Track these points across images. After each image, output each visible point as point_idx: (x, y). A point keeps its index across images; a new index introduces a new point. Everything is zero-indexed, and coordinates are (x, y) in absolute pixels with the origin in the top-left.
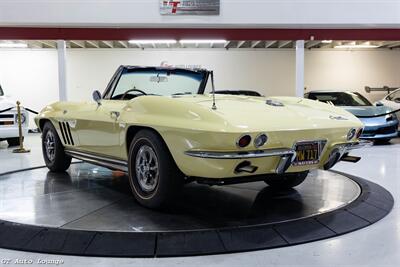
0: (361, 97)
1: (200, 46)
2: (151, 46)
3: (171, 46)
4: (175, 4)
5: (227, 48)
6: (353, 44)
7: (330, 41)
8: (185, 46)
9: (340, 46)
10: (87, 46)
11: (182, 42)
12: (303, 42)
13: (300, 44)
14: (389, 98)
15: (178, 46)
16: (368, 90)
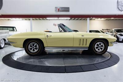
1: (63, 20)
2: (51, 19)
3: (56, 19)
4: (59, 9)
5: (69, 20)
6: (99, 19)
7: (95, 18)
8: (59, 20)
9: (96, 19)
10: (36, 19)
11: (59, 18)
12: (89, 18)
13: (88, 19)
15: (58, 19)
16: (103, 30)
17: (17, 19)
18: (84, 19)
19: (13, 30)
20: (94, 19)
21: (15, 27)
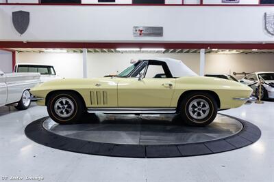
0: (231, 77)
1: (150, 52)
2: (126, 52)
3: (136, 52)
4: (141, 31)
5: (164, 52)
6: (227, 51)
8: (143, 52)
9: (220, 52)
10: (95, 51)
11: (143, 49)
12: (204, 50)
13: (202, 51)
14: (246, 78)
15: (140, 51)
16: (235, 74)
17: (58, 50)
18: (195, 52)
19: (49, 73)
20: (216, 52)
21: (52, 67)
